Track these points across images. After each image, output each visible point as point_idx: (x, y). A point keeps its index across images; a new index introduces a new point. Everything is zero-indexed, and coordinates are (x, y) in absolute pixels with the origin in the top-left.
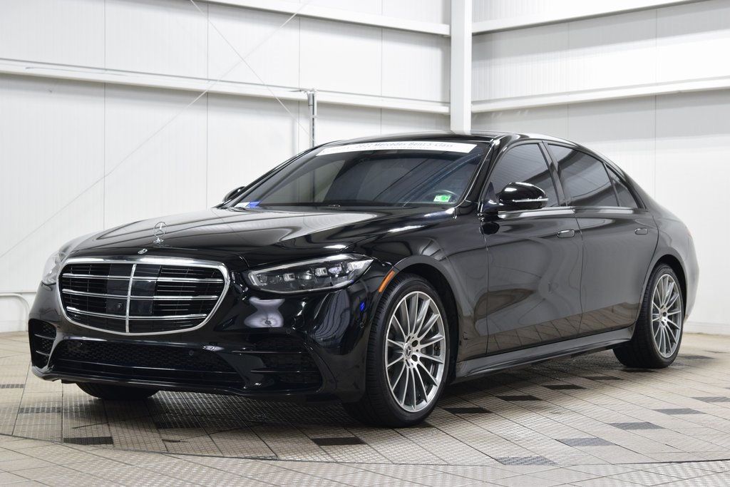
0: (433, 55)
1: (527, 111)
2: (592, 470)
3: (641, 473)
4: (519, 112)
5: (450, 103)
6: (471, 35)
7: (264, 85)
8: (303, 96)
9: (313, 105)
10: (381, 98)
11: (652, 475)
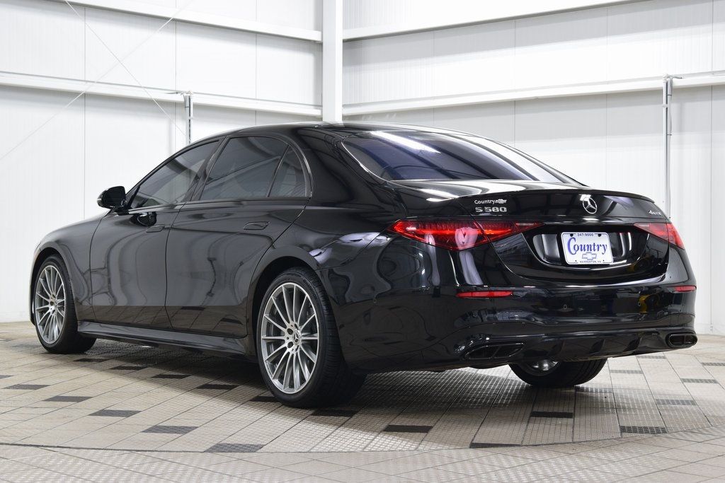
0: (305, 60)
1: (396, 115)
4: (388, 116)
5: (322, 106)
6: (342, 41)
7: (140, 87)
8: (179, 98)
9: (190, 107)
10: (256, 101)
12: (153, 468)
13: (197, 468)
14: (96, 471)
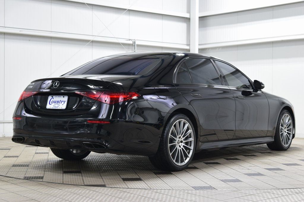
0: (183, 26)
1: (221, 48)
2: (247, 192)
3: (267, 193)
4: (218, 49)
5: (190, 45)
6: (198, 18)
7: (115, 38)
8: (131, 42)
9: (135, 46)
10: (162, 43)
11: (271, 194)
12: (121, 195)
13: (139, 195)
14: (98, 196)
